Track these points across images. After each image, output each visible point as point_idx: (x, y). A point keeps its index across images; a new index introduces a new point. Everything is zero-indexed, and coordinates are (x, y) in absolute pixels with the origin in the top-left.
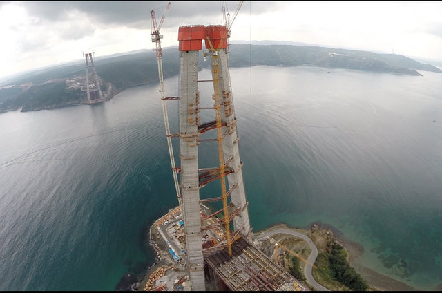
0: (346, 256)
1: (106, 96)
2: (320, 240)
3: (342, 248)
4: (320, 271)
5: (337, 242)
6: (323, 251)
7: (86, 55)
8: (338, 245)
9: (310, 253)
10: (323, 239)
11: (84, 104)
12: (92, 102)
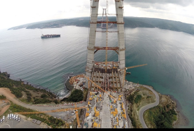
0: (175, 120)
1: (109, 27)
2: (164, 99)
3: (176, 114)
4: (150, 113)
5: (175, 110)
6: (161, 105)
7: (104, 9)
8: (174, 112)
9: (152, 102)
10: (166, 100)
11: (99, 28)
12: (103, 28)
